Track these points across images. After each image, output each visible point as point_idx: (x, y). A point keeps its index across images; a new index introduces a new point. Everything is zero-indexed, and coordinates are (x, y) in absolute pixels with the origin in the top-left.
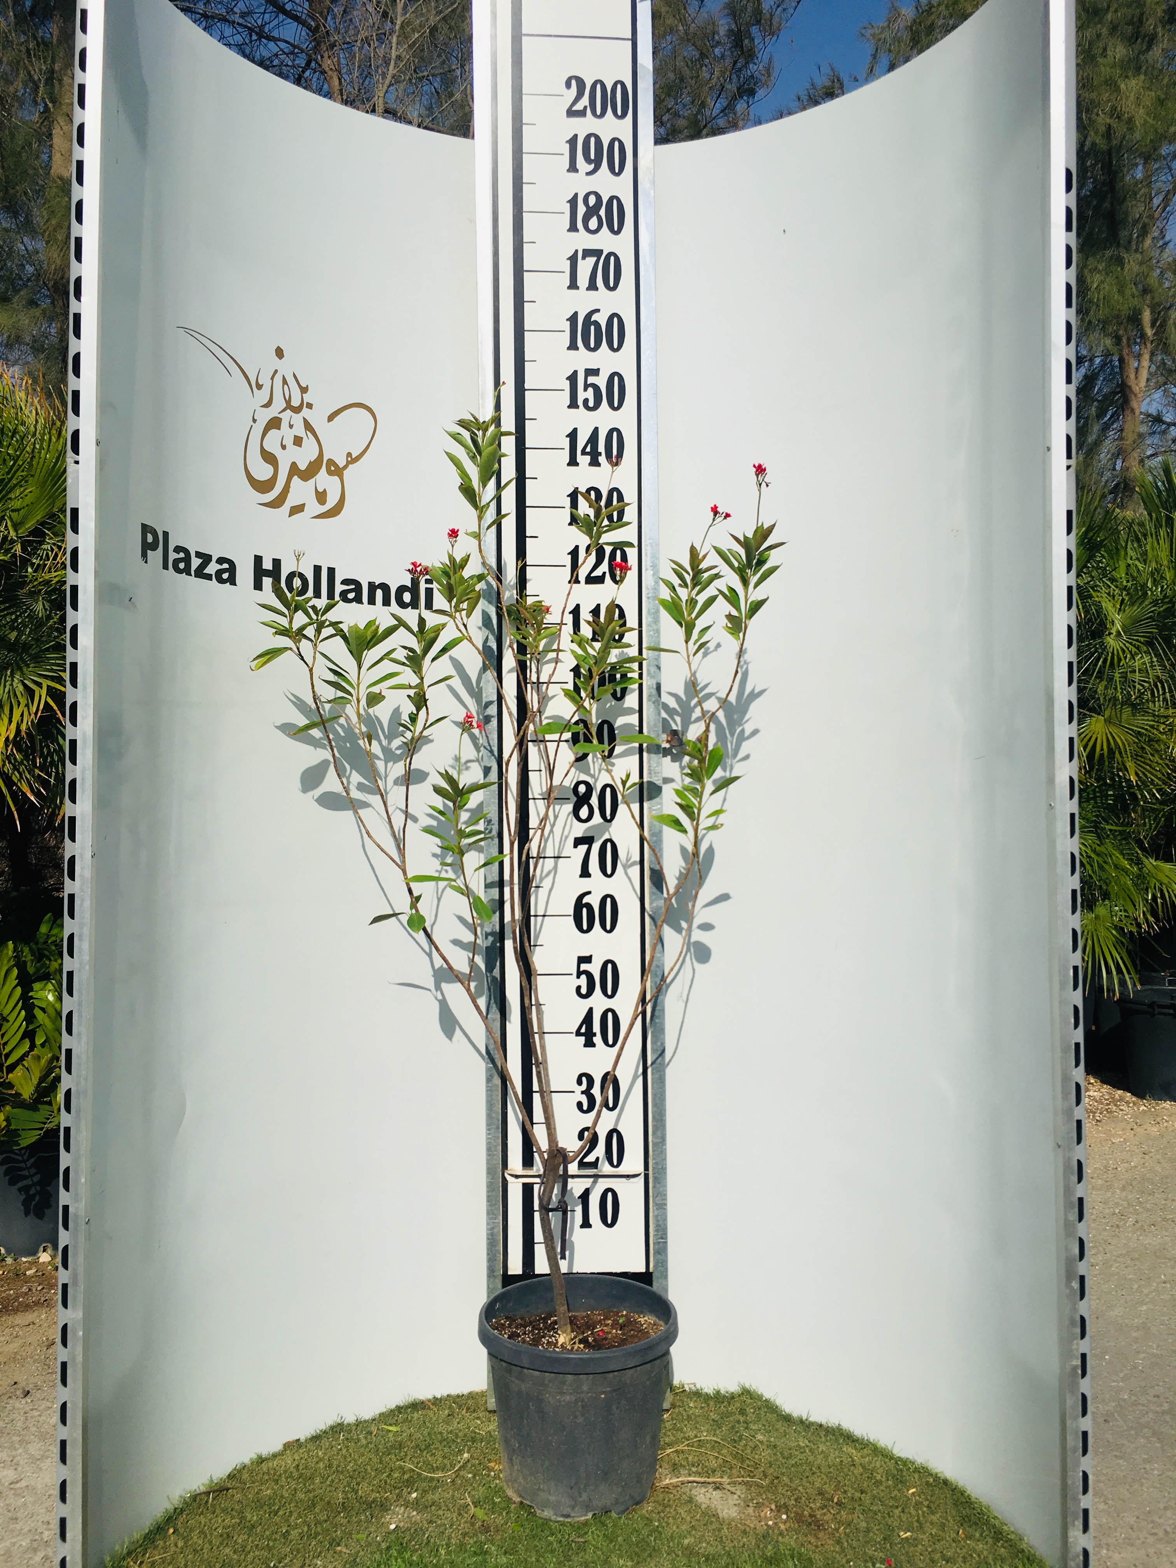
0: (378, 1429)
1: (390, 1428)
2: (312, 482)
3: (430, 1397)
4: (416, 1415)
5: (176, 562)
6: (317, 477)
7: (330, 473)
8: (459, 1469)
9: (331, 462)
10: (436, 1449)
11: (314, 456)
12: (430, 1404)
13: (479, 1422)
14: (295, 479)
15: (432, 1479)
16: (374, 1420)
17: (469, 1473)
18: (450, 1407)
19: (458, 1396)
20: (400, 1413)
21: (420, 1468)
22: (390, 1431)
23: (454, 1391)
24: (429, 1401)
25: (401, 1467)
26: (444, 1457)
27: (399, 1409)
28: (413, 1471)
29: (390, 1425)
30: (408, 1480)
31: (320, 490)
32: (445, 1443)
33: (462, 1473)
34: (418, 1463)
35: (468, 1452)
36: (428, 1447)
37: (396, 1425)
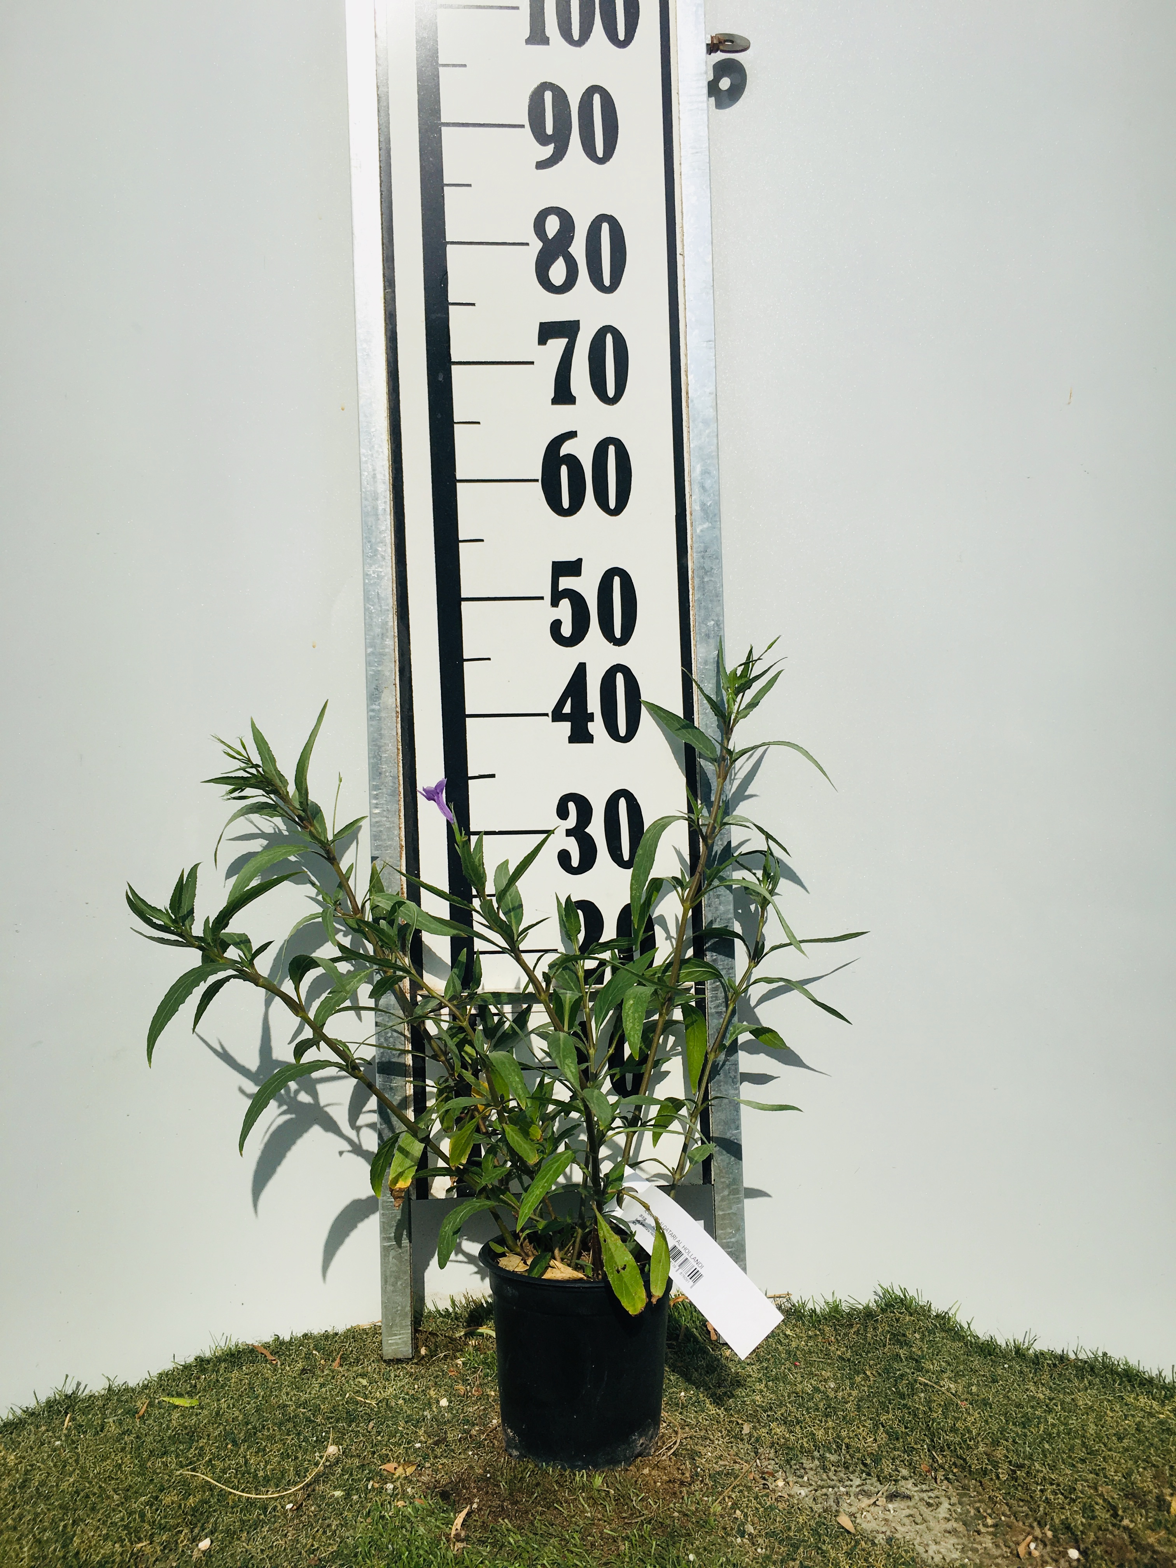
0: (151, 1405)
1: (177, 1401)
3: (269, 1338)
4: (235, 1374)
8: (316, 1480)
10: (270, 1438)
12: (265, 1351)
13: (364, 1382)
15: (251, 1503)
16: (146, 1387)
17: (335, 1488)
18: (308, 1357)
19: (326, 1336)
20: (203, 1371)
21: (227, 1482)
22: (177, 1407)
23: (317, 1329)
24: (266, 1346)
25: (184, 1482)
26: (285, 1456)
27: (202, 1363)
28: (212, 1488)
29: (180, 1395)
30: (195, 1510)
32: (290, 1425)
33: (320, 1488)
34: (224, 1471)
35: (336, 1443)
36: (251, 1436)
37: (190, 1395)
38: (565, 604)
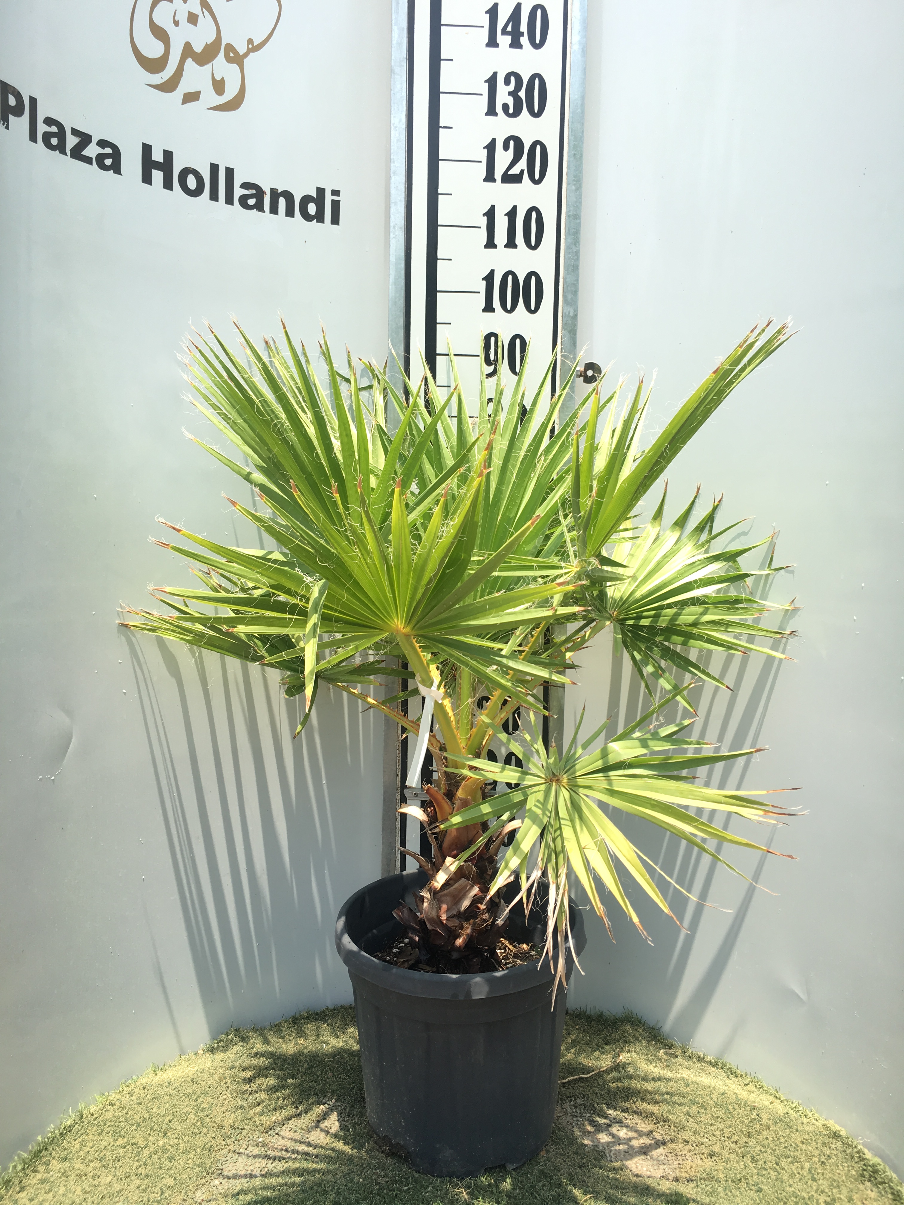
2: (208, 67)
5: (47, 137)
6: (215, 62)
7: (229, 60)
9: (230, 48)
11: (211, 38)
14: (189, 62)
31: (218, 78)
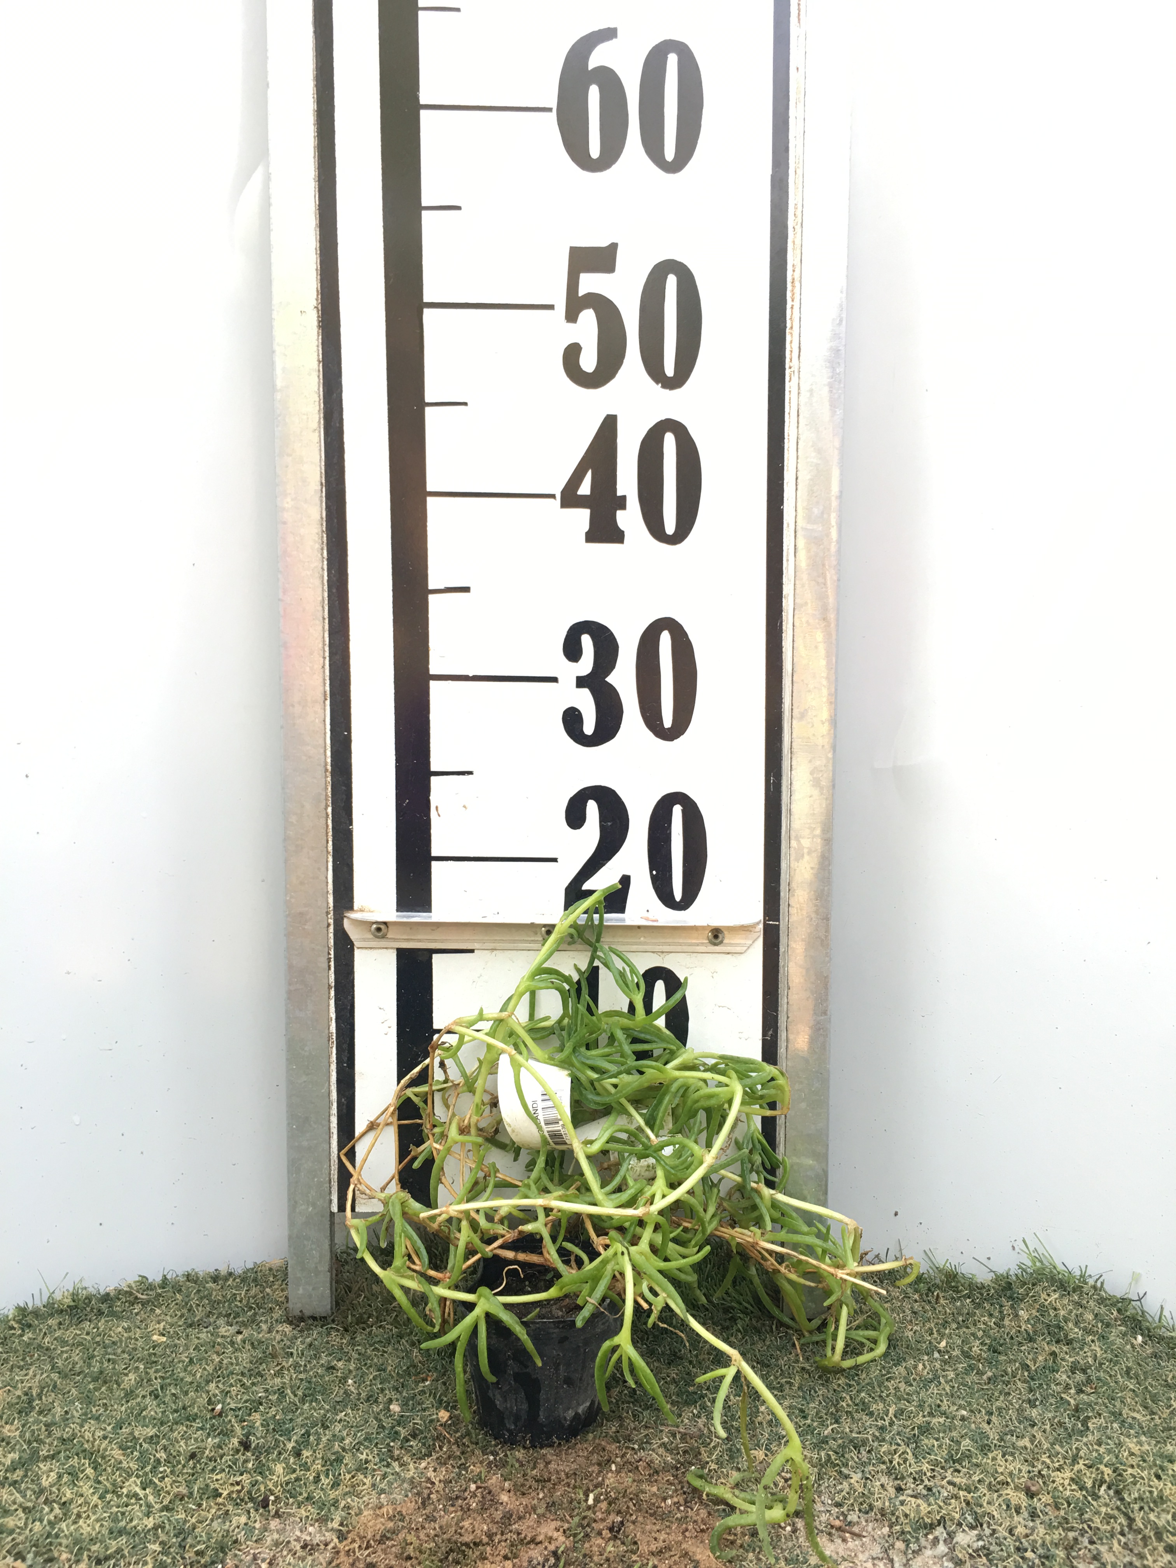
38: (588, 317)
